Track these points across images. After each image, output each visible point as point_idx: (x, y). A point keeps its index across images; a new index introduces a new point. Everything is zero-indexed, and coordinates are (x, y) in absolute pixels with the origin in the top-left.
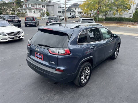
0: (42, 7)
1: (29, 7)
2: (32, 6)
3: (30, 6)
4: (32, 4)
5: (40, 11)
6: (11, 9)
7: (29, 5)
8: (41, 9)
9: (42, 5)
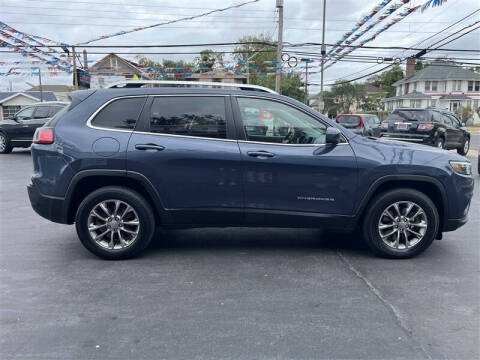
0: (470, 88)
1: (415, 92)
2: (427, 88)
3: (421, 88)
4: (427, 83)
5: (455, 105)
6: (362, 103)
7: (416, 86)
8: (464, 96)
9: (471, 82)
